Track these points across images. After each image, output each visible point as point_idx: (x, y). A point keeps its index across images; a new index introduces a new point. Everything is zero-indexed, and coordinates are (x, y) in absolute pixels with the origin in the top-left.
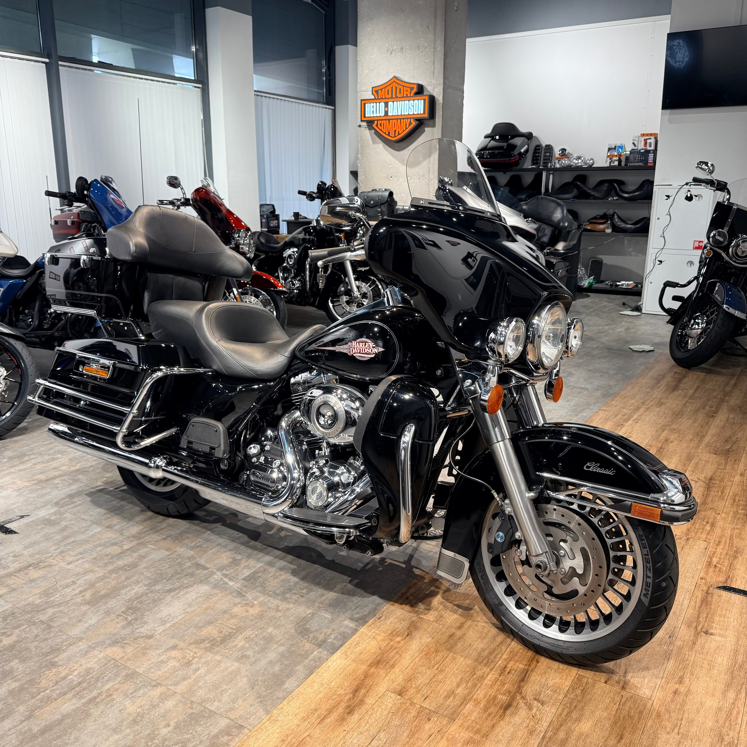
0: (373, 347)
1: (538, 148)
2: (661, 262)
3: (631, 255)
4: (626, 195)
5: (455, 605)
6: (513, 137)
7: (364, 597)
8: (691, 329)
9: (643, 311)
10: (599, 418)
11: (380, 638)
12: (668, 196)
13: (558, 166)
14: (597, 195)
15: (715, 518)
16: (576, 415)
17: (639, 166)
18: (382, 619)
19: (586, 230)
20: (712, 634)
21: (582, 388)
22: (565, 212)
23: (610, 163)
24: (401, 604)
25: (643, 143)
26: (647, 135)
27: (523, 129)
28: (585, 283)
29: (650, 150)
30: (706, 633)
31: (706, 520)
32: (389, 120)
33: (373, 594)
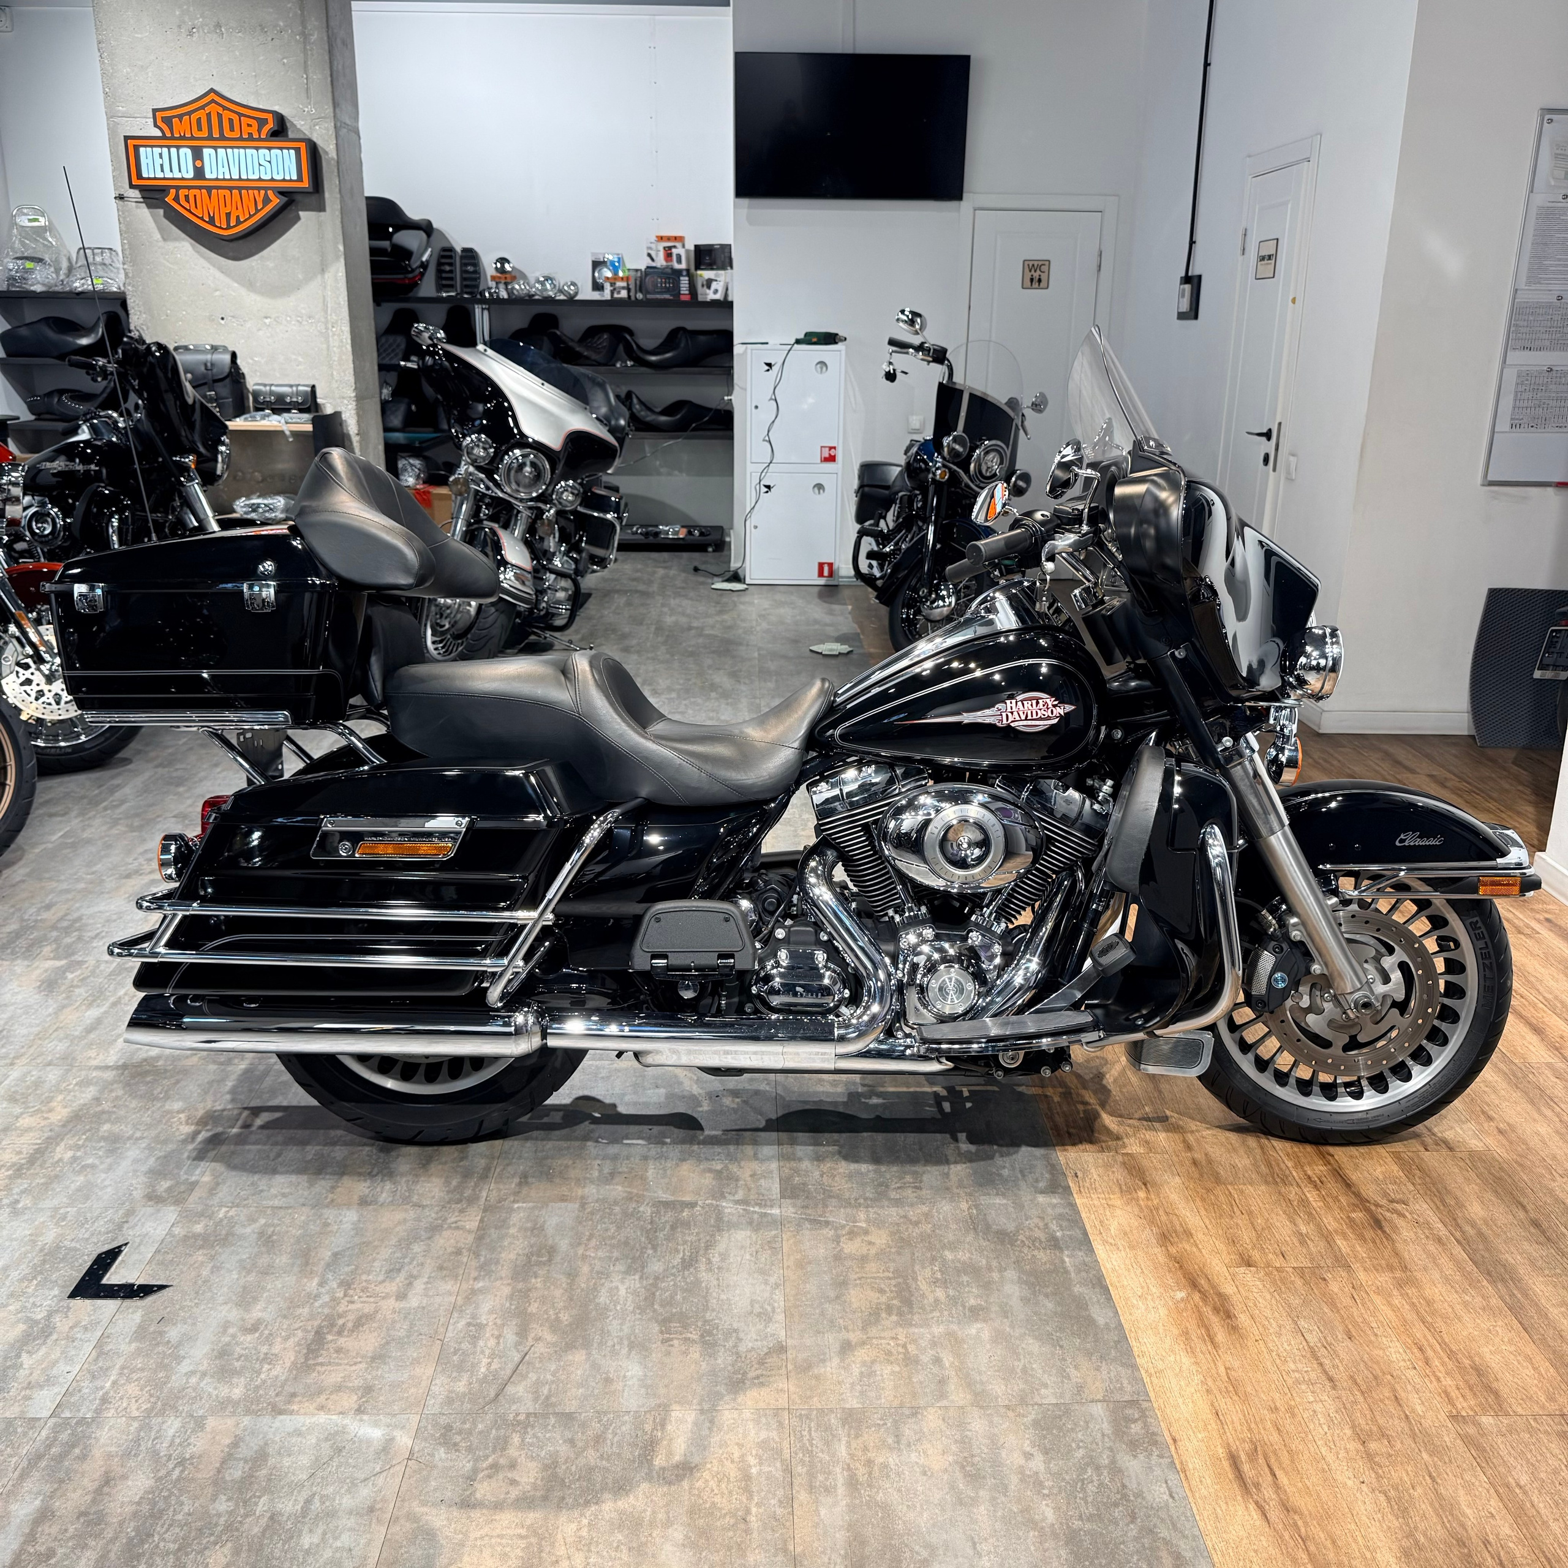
0: (1054, 706)
1: (447, 253)
2: (768, 487)
4: (649, 358)
5: (1140, 1120)
6: (397, 229)
9: (748, 581)
11: (1117, 1203)
12: (769, 365)
14: (594, 356)
18: (1080, 1174)
23: (612, 292)
24: (1074, 1144)
25: (662, 254)
26: (669, 239)
27: (413, 213)
32: (209, 189)
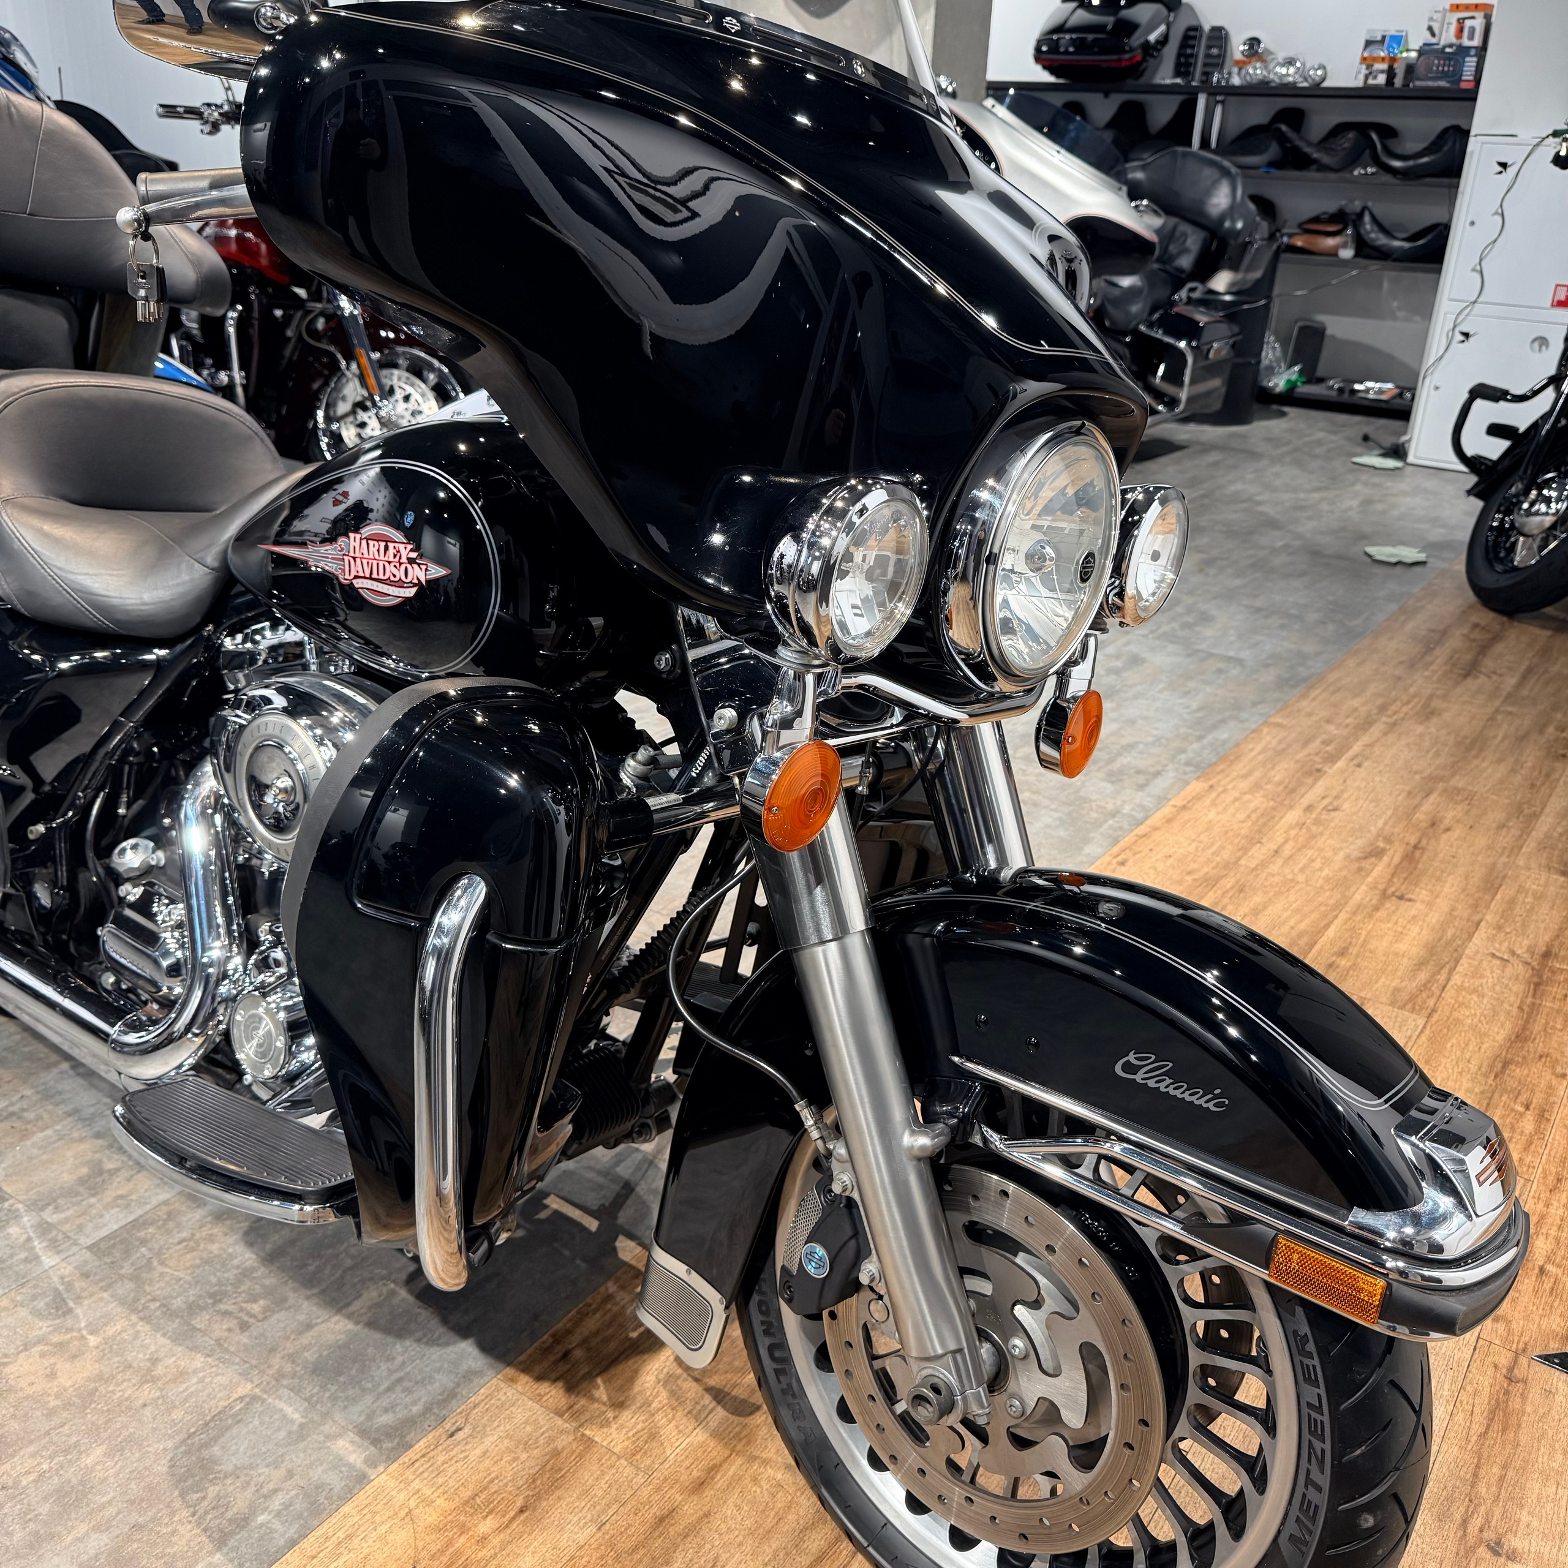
0: (411, 561)
1: (1192, 34)
2: (1466, 335)
3: (1395, 318)
4: (1397, 164)
5: (709, 1390)
6: (1133, 3)
7: (433, 1342)
8: (1528, 513)
9: (1411, 459)
10: (1259, 748)
11: (429, 1517)
12: (1504, 165)
13: (1236, 81)
14: (1326, 159)
15: (1550, 1090)
16: (1200, 738)
17: (1439, 89)
18: (460, 1435)
19: (1292, 249)
20: (1512, 1556)
21: (1229, 659)
22: (1239, 193)
23: (1367, 77)
24: (539, 1378)
25: (1453, 29)
26: (1467, 7)
28: (1279, 382)
29: (1469, 48)
30: (1496, 1549)
31: (1523, 1098)
33: (463, 1332)
